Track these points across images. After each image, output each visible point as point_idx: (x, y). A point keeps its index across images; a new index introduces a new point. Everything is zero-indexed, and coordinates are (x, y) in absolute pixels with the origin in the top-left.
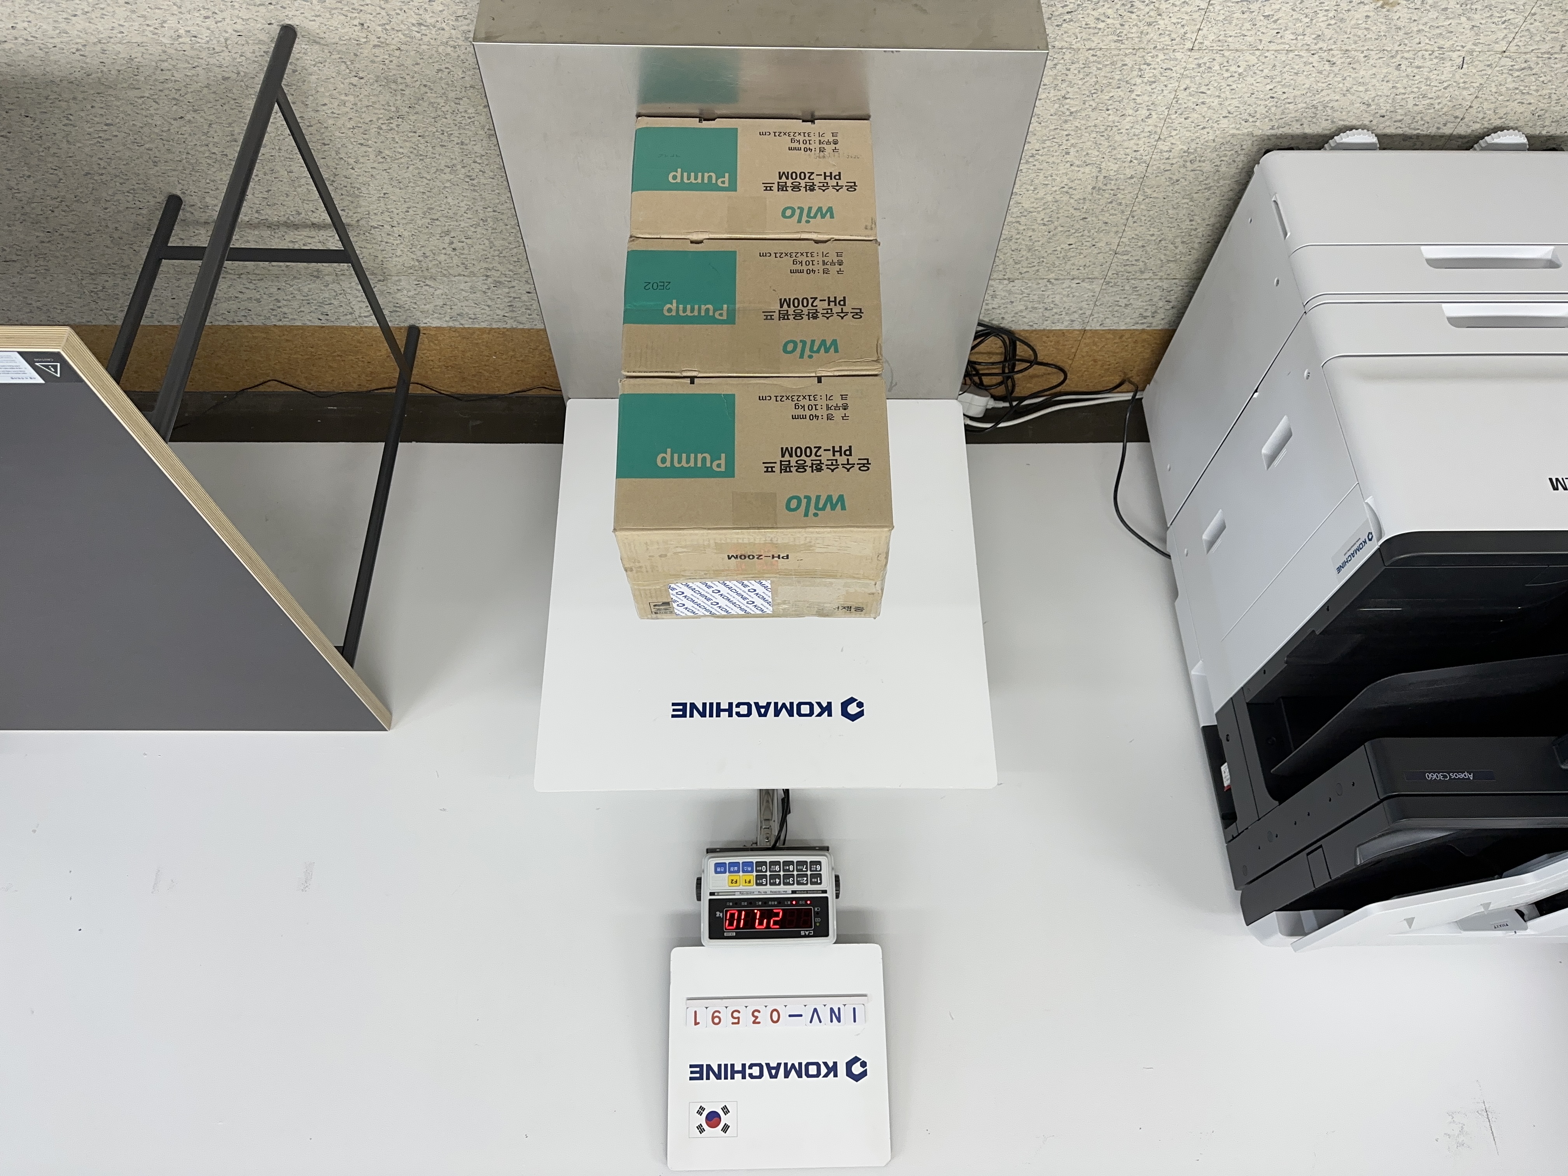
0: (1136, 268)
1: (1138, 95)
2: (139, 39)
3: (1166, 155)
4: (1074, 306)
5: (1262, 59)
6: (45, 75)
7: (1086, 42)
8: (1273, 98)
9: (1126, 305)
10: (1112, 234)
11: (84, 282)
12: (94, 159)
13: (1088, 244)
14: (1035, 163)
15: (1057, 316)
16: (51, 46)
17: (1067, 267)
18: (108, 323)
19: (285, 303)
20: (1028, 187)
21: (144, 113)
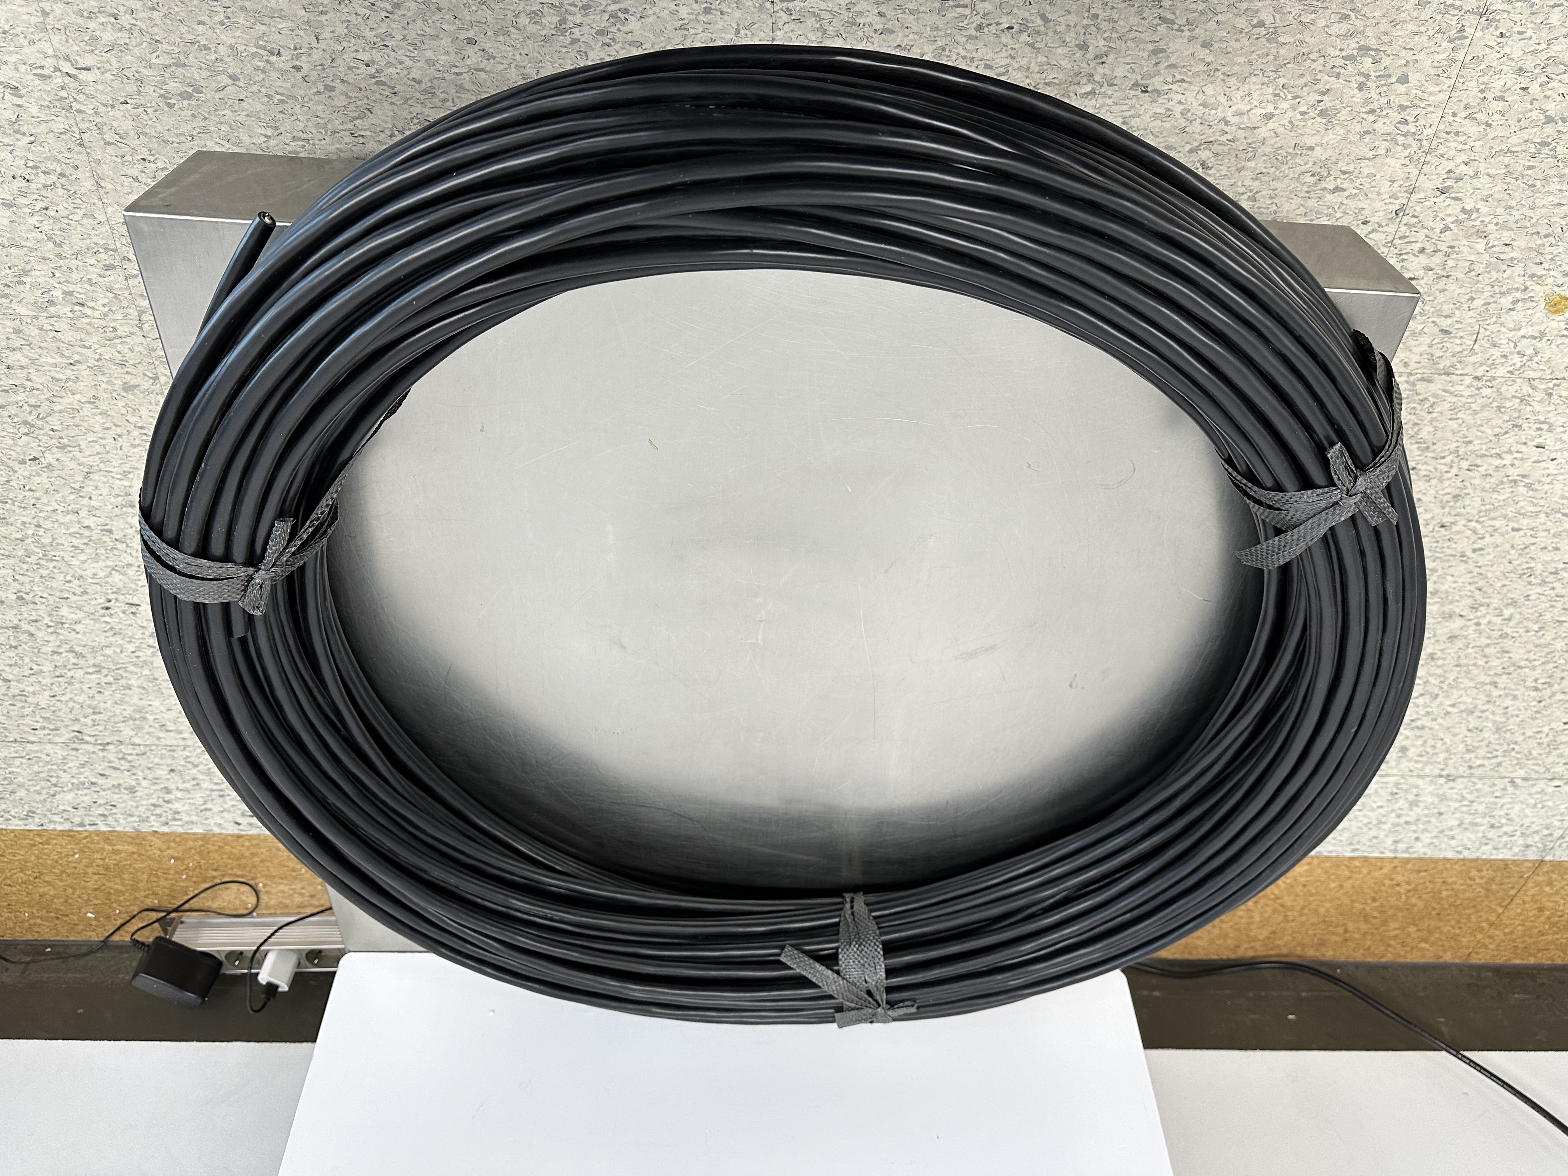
14: (1555, 585)
15: (1505, 839)
17: (1550, 760)
19: (179, 794)
20: (1530, 625)
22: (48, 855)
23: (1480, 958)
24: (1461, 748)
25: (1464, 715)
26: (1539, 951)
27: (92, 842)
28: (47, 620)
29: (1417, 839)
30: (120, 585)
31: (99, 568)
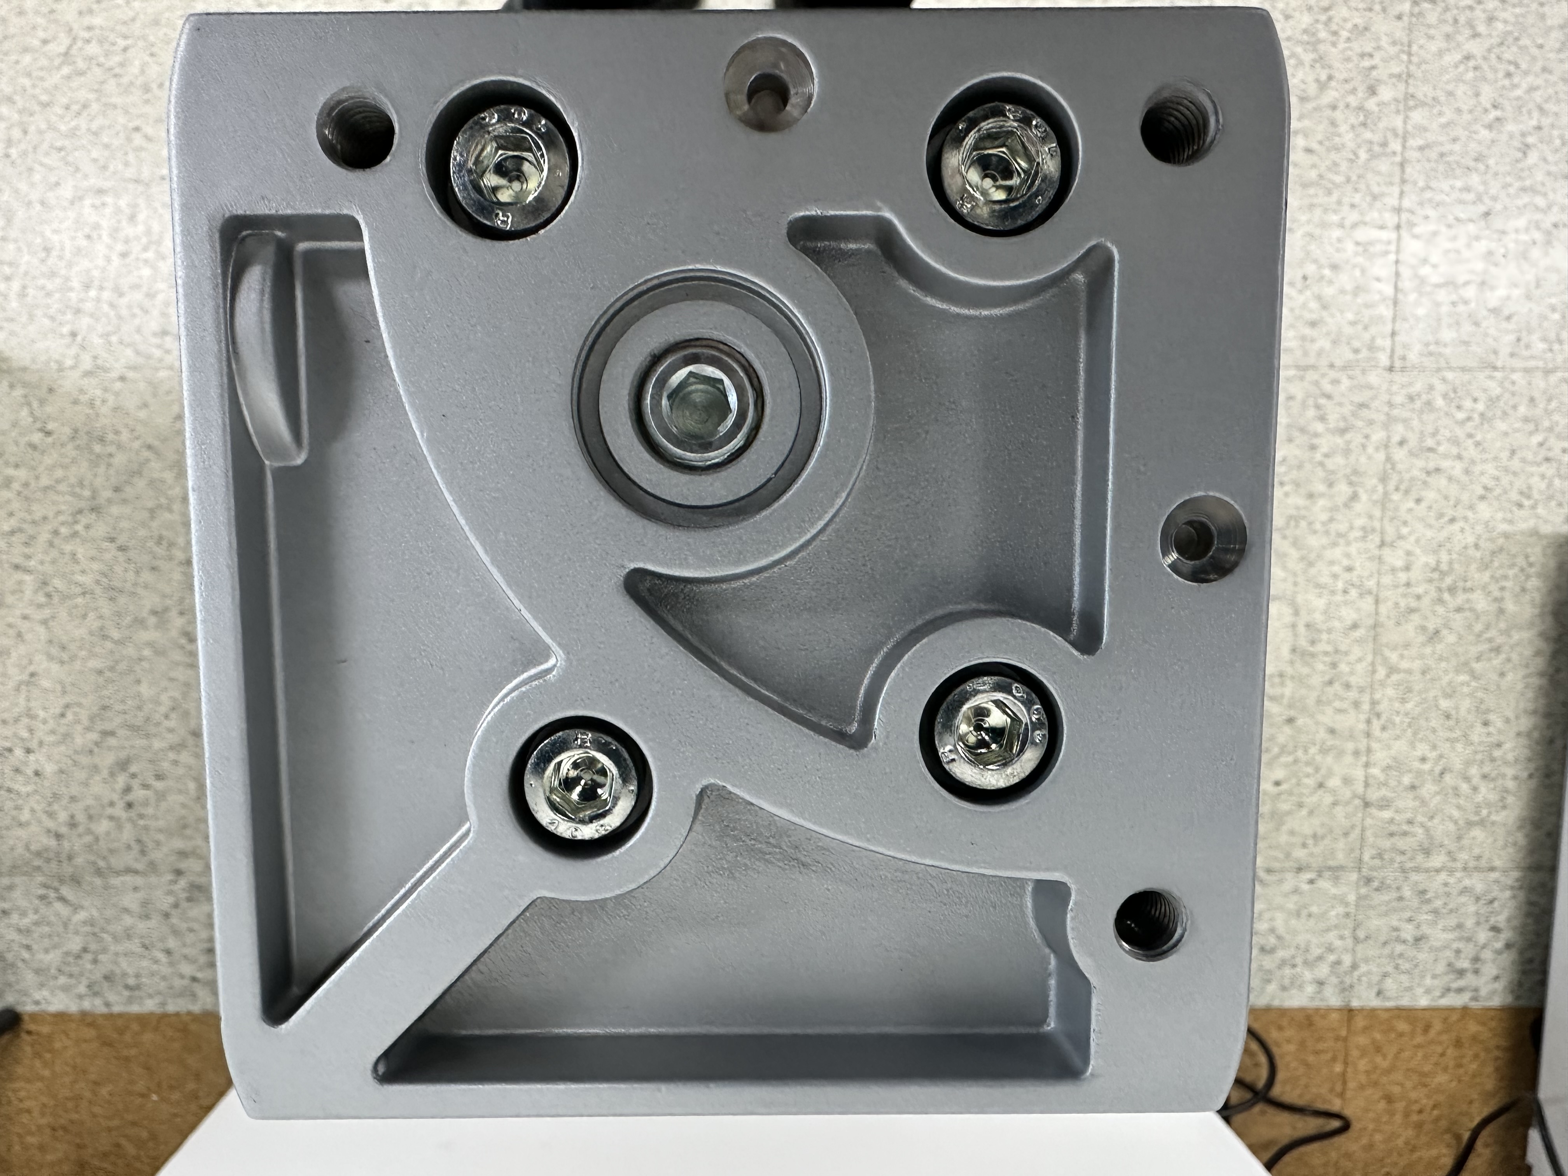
0: (1412, 842)
3: (1403, 577)
4: (1315, 942)
5: (1509, 387)
10: (1349, 758)
13: (1310, 782)
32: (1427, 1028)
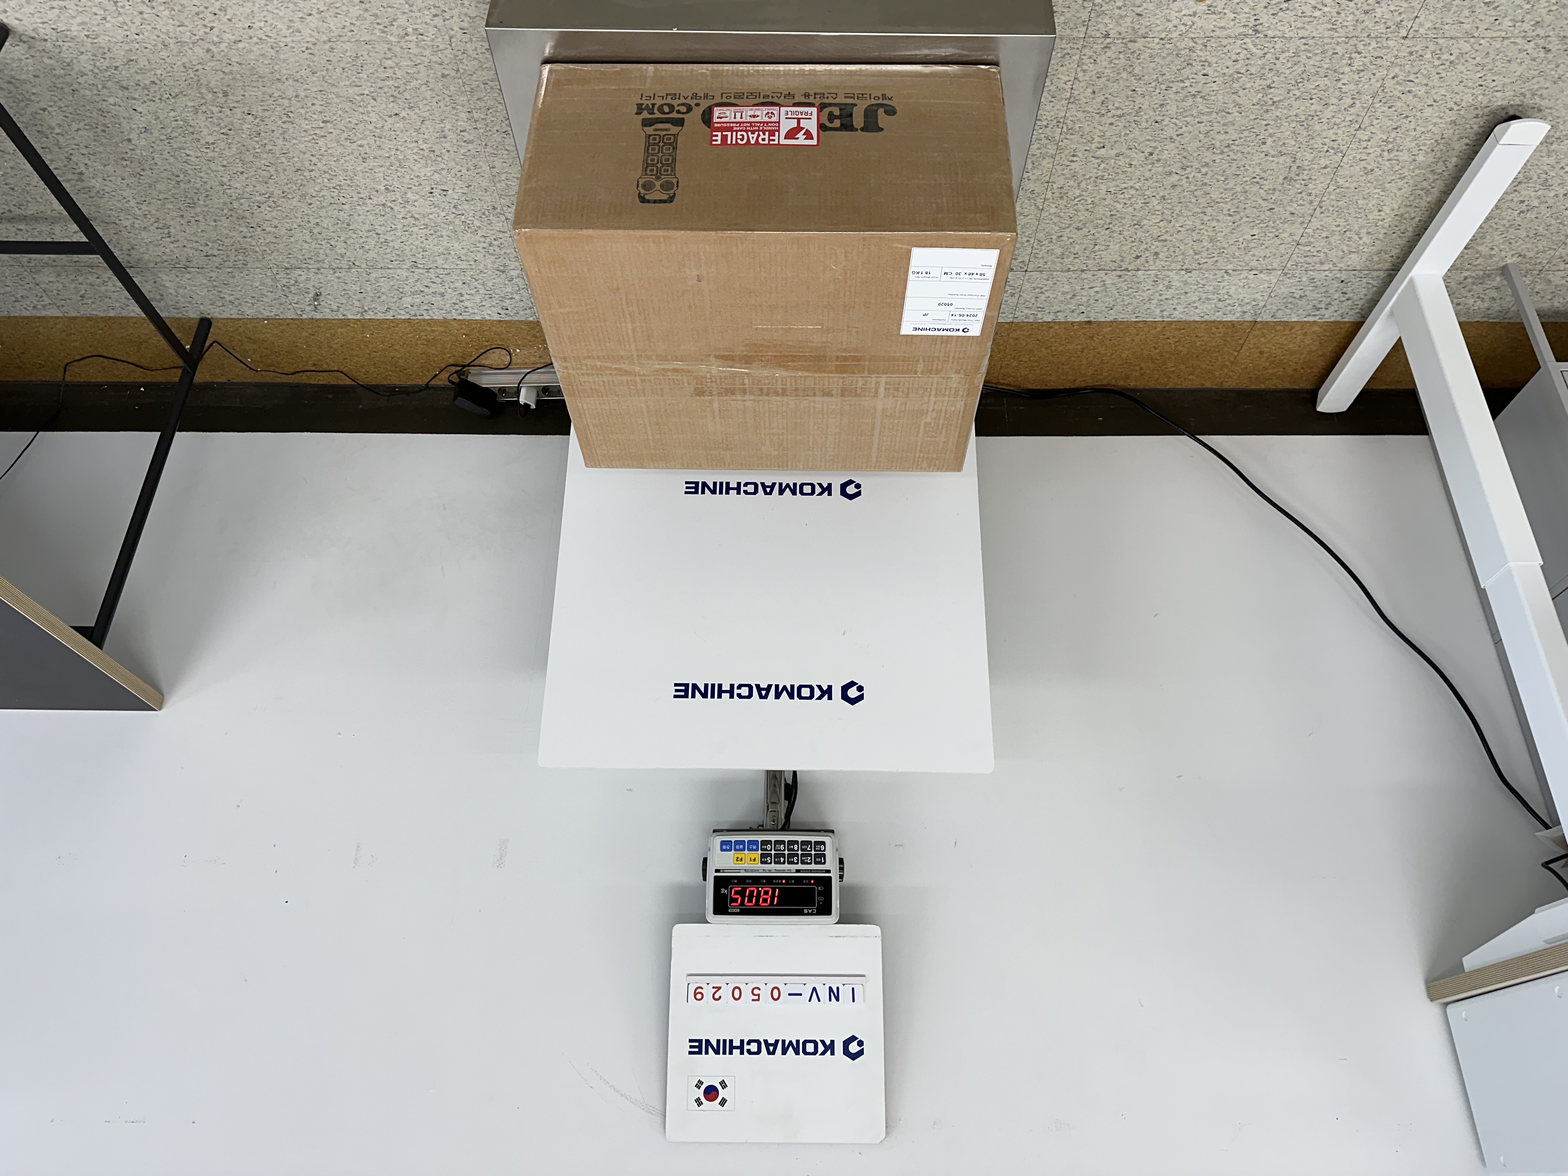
0: (1316, 259)
1: (1344, 84)
2: (367, 38)
3: (1364, 144)
4: (1248, 297)
5: (1477, 47)
6: (272, 73)
7: (1299, 31)
8: (1481, 86)
9: (1301, 297)
10: (1297, 225)
11: (278, 277)
12: (306, 156)
13: (1271, 235)
14: (1230, 153)
15: (1229, 308)
16: (282, 45)
17: (1247, 258)
18: (294, 317)
19: (468, 297)
20: (1219, 177)
21: (361, 110)
22: (397, 333)
23: (1230, 384)
24: (1191, 252)
25: (1189, 232)
26: (1267, 380)
27: (421, 325)
28: (400, 200)
29: (1175, 309)
30: (438, 180)
31: (428, 171)
32: (1291, 330)
